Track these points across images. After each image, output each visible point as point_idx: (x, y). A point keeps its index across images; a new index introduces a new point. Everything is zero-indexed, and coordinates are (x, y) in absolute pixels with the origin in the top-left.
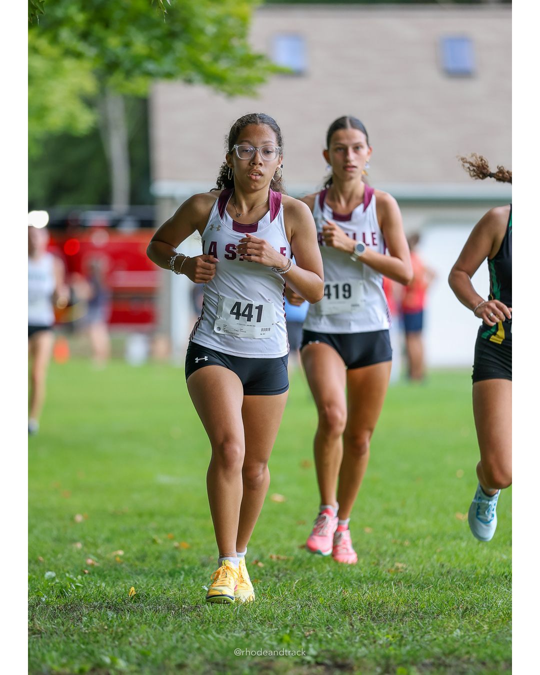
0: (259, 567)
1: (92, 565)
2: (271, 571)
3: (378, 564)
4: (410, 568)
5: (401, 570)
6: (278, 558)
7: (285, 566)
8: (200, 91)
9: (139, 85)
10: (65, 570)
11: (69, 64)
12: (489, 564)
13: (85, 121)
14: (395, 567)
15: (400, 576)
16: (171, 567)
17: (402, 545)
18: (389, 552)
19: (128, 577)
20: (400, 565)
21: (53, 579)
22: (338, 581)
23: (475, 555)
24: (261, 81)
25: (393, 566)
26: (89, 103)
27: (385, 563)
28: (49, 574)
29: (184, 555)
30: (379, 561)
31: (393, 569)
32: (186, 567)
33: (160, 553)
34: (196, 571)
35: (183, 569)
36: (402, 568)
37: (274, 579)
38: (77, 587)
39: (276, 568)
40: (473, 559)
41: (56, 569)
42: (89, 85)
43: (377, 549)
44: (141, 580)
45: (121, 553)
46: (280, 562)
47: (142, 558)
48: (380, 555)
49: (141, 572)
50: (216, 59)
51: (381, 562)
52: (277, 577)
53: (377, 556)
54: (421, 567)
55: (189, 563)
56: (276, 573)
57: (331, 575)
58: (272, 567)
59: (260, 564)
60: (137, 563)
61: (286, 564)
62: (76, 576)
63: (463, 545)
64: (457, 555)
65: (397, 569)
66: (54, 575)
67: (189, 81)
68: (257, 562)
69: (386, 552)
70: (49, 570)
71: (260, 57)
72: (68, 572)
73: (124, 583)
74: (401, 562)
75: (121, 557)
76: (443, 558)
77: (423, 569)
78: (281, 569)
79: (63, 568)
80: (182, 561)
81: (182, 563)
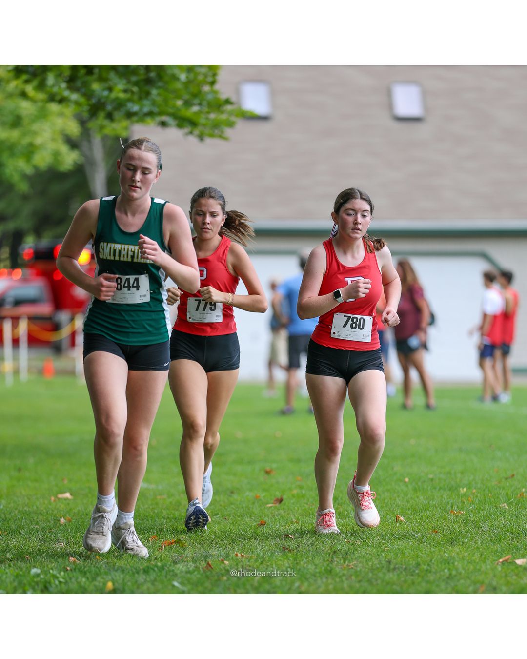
0: (225, 564)
1: (73, 562)
3: (332, 562)
4: (361, 565)
6: (242, 556)
7: (248, 563)
8: (174, 133)
9: (119, 127)
10: (49, 566)
11: (54, 107)
12: (431, 561)
13: (69, 159)
15: (352, 571)
17: (353, 544)
18: (342, 550)
19: (106, 573)
21: (38, 575)
24: (231, 125)
26: (73, 144)
27: (339, 560)
28: (34, 571)
30: (332, 558)
31: (346, 566)
32: (159, 564)
34: (168, 568)
35: (156, 566)
36: (354, 564)
38: (60, 582)
39: (240, 565)
41: (41, 566)
42: (74, 128)
43: (331, 548)
44: (119, 576)
46: (244, 560)
48: (334, 552)
49: (118, 569)
50: (188, 104)
51: (335, 559)
53: (332, 554)
54: (370, 563)
55: (161, 561)
56: (240, 569)
58: (237, 564)
59: (226, 562)
60: (114, 560)
61: (249, 561)
62: (59, 572)
64: (403, 553)
65: (350, 565)
66: (39, 571)
67: (163, 124)
68: (223, 560)
69: (339, 550)
70: (34, 567)
71: (228, 102)
72: (52, 569)
73: (103, 578)
76: (391, 556)
77: (372, 566)
78: (245, 566)
79: (47, 566)
80: (156, 559)
81: (156, 561)
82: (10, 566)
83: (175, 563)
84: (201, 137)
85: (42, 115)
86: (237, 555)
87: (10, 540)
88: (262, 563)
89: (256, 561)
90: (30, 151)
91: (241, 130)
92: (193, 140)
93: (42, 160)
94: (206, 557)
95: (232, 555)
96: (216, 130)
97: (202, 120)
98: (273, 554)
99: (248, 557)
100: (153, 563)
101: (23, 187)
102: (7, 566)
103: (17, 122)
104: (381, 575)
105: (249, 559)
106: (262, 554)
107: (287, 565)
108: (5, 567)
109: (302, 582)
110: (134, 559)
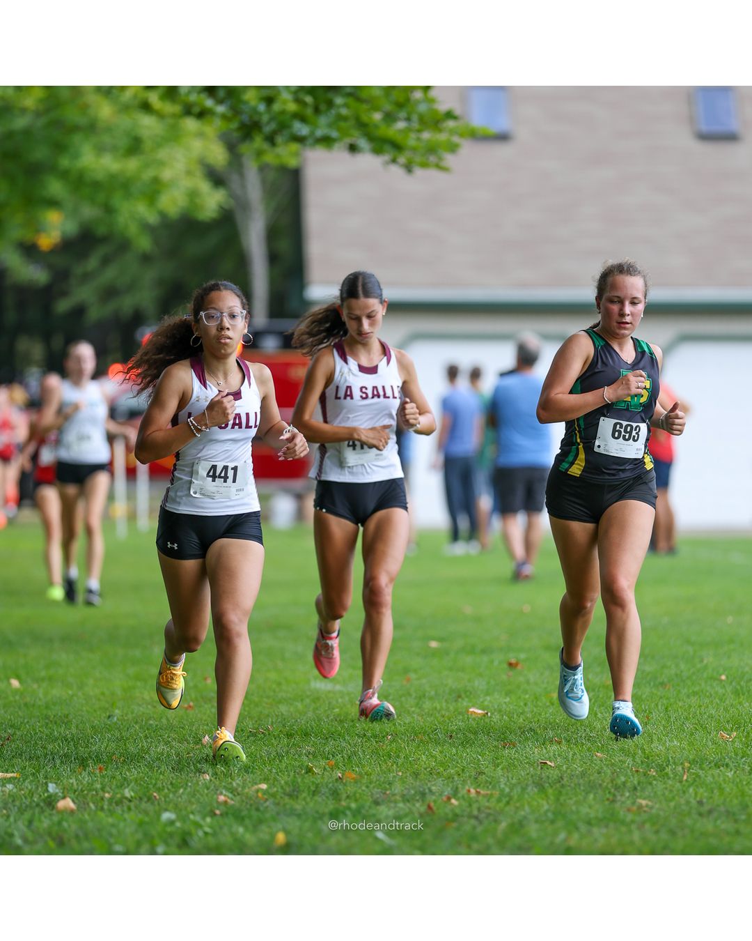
0: (452, 804)
1: (226, 802)
2: (468, 810)
3: (613, 801)
4: (657, 806)
5: (645, 809)
6: (478, 793)
7: (487, 804)
8: (368, 161)
9: (286, 154)
10: (189, 809)
11: (191, 124)
13: (212, 201)
14: (637, 804)
15: (645, 816)
16: (331, 806)
17: (645, 774)
18: (629, 784)
19: (274, 819)
20: (644, 802)
21: (172, 823)
22: (560, 823)
23: (746, 789)
24: (453, 148)
25: (634, 803)
26: (217, 179)
27: (623, 799)
28: (166, 816)
29: (350, 789)
30: (614, 795)
31: (635, 808)
32: (353, 805)
33: (317, 786)
34: (367, 811)
35: (349, 808)
36: (647, 806)
37: (473, 822)
38: (206, 833)
39: (475, 806)
40: (743, 794)
41: (176, 808)
42: (218, 155)
43: (612, 781)
44: (294, 824)
45: (264, 786)
46: (480, 798)
47: (294, 794)
48: (617, 788)
49: (292, 813)
50: (390, 118)
51: (619, 798)
52: (476, 818)
53: (613, 790)
54: (672, 804)
55: (356, 800)
56: (475, 812)
57: (550, 815)
58: (470, 805)
59: (453, 801)
60: (287, 799)
61: (488, 801)
62: (204, 818)
63: (730, 774)
64: (721, 789)
65: (640, 807)
66: (173, 816)
67: (353, 148)
68: (449, 799)
69: (624, 784)
70: (166, 810)
71: (449, 115)
72: (193, 813)
73: (269, 827)
74: (644, 799)
75: (265, 792)
77: (675, 808)
78: (482, 808)
79: (186, 808)
80: (348, 797)
81: (348, 800)
82: (129, 809)
83: (377, 803)
84: (409, 168)
85: (173, 136)
86: (469, 791)
87: (129, 770)
88: (508, 803)
89: (499, 800)
90: (154, 190)
91: (468, 157)
92: (396, 171)
93: (172, 202)
94: (423, 795)
95: (463, 792)
96: (431, 156)
97: (411, 141)
98: (524, 789)
99: (487, 794)
100: (344, 803)
101: (144, 243)
102: (125, 808)
103: (135, 146)
104: (689, 822)
105: (489, 797)
106: (507, 790)
107: (546, 807)
108: (123, 811)
109: (570, 833)
110: (316, 798)
